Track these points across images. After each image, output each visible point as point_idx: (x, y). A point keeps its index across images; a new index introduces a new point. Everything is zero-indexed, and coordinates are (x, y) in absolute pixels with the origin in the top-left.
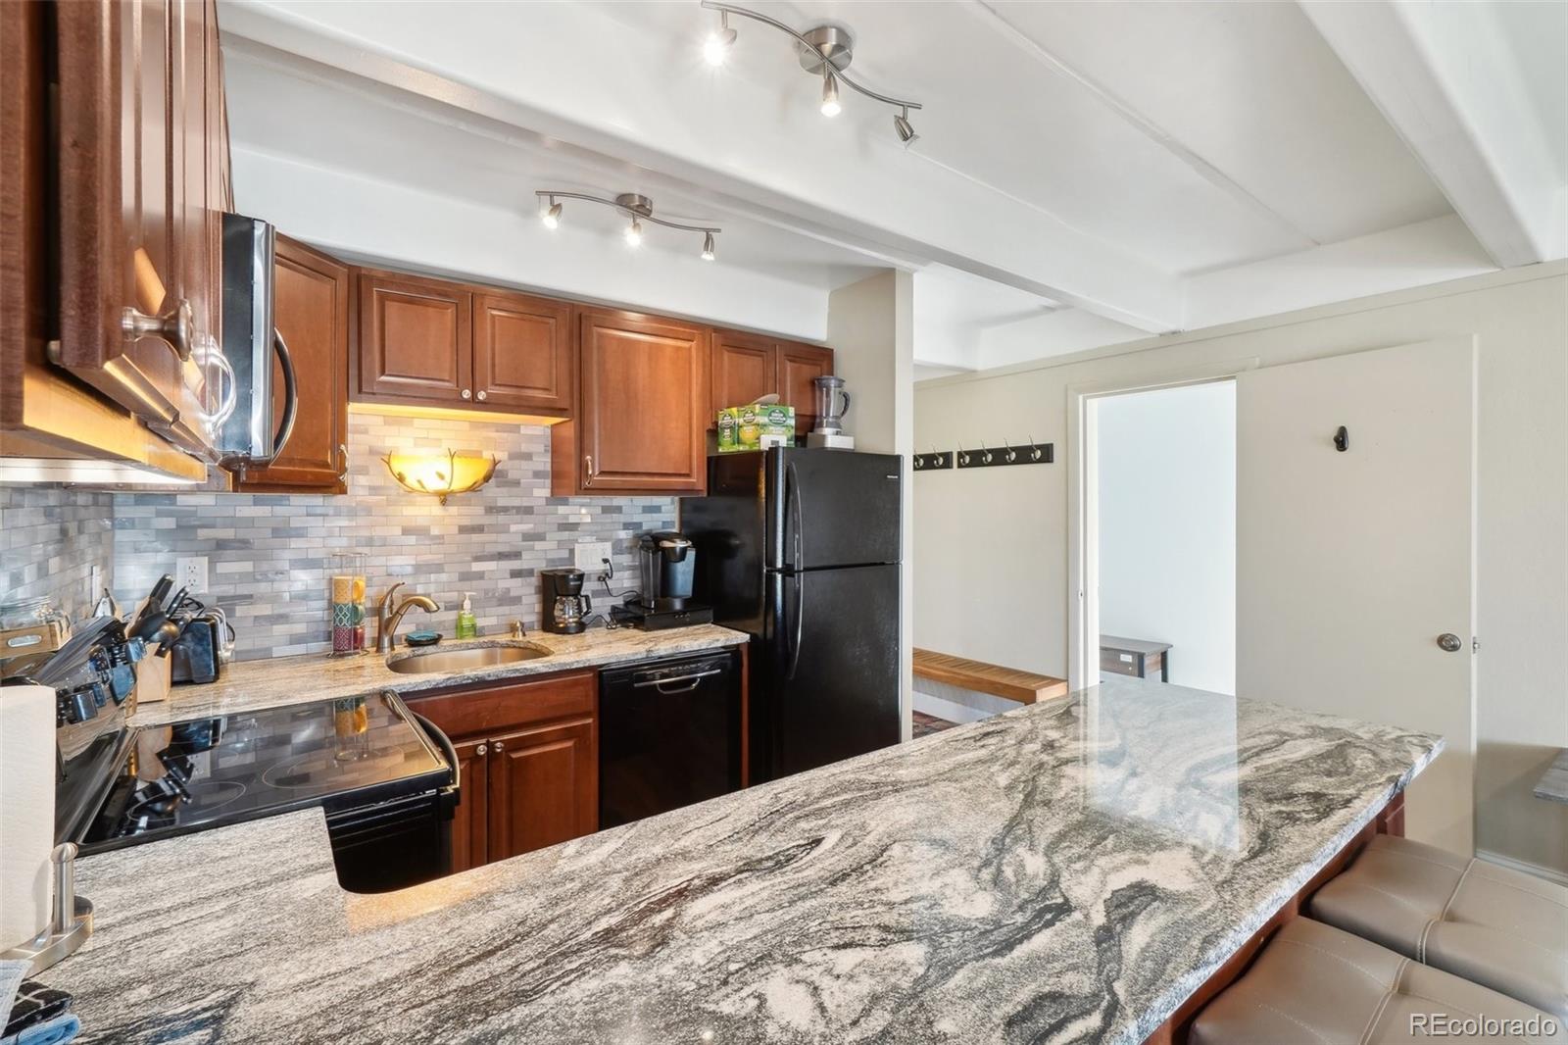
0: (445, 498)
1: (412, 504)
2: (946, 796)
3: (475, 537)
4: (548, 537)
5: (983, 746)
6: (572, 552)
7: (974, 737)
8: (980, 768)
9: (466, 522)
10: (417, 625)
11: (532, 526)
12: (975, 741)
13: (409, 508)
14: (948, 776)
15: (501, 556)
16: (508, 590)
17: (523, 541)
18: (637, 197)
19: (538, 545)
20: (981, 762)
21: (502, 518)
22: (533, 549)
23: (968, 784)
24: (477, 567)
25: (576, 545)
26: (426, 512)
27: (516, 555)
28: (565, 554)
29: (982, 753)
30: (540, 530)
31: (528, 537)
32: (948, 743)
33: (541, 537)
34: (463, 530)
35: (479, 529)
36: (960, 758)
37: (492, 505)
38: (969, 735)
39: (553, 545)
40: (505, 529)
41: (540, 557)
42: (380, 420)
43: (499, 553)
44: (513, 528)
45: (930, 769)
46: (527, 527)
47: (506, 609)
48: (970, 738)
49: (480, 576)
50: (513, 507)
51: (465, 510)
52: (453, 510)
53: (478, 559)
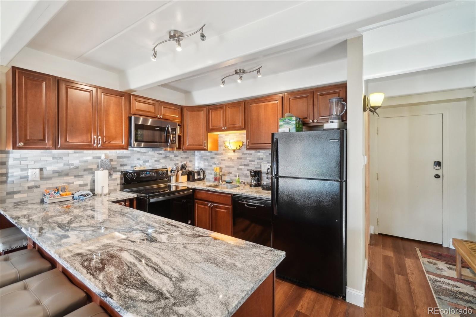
0: (234, 151)
1: (229, 152)
3: (240, 160)
4: (255, 161)
6: (261, 165)
9: (238, 157)
10: (230, 179)
11: (251, 158)
13: (229, 153)
15: (245, 165)
16: (246, 174)
17: (250, 162)
18: (242, 70)
19: (253, 163)
21: (245, 156)
22: (252, 164)
24: (240, 167)
25: (262, 164)
26: (231, 154)
27: (248, 165)
28: (259, 166)
30: (253, 159)
31: (251, 161)
33: (253, 161)
34: (238, 158)
35: (240, 158)
37: (243, 153)
39: (256, 163)
40: (245, 159)
41: (253, 167)
42: (224, 135)
43: (245, 164)
44: (248, 158)
46: (250, 158)
47: (246, 178)
49: (241, 169)
50: (248, 153)
51: (238, 154)
52: (236, 154)
53: (241, 165)
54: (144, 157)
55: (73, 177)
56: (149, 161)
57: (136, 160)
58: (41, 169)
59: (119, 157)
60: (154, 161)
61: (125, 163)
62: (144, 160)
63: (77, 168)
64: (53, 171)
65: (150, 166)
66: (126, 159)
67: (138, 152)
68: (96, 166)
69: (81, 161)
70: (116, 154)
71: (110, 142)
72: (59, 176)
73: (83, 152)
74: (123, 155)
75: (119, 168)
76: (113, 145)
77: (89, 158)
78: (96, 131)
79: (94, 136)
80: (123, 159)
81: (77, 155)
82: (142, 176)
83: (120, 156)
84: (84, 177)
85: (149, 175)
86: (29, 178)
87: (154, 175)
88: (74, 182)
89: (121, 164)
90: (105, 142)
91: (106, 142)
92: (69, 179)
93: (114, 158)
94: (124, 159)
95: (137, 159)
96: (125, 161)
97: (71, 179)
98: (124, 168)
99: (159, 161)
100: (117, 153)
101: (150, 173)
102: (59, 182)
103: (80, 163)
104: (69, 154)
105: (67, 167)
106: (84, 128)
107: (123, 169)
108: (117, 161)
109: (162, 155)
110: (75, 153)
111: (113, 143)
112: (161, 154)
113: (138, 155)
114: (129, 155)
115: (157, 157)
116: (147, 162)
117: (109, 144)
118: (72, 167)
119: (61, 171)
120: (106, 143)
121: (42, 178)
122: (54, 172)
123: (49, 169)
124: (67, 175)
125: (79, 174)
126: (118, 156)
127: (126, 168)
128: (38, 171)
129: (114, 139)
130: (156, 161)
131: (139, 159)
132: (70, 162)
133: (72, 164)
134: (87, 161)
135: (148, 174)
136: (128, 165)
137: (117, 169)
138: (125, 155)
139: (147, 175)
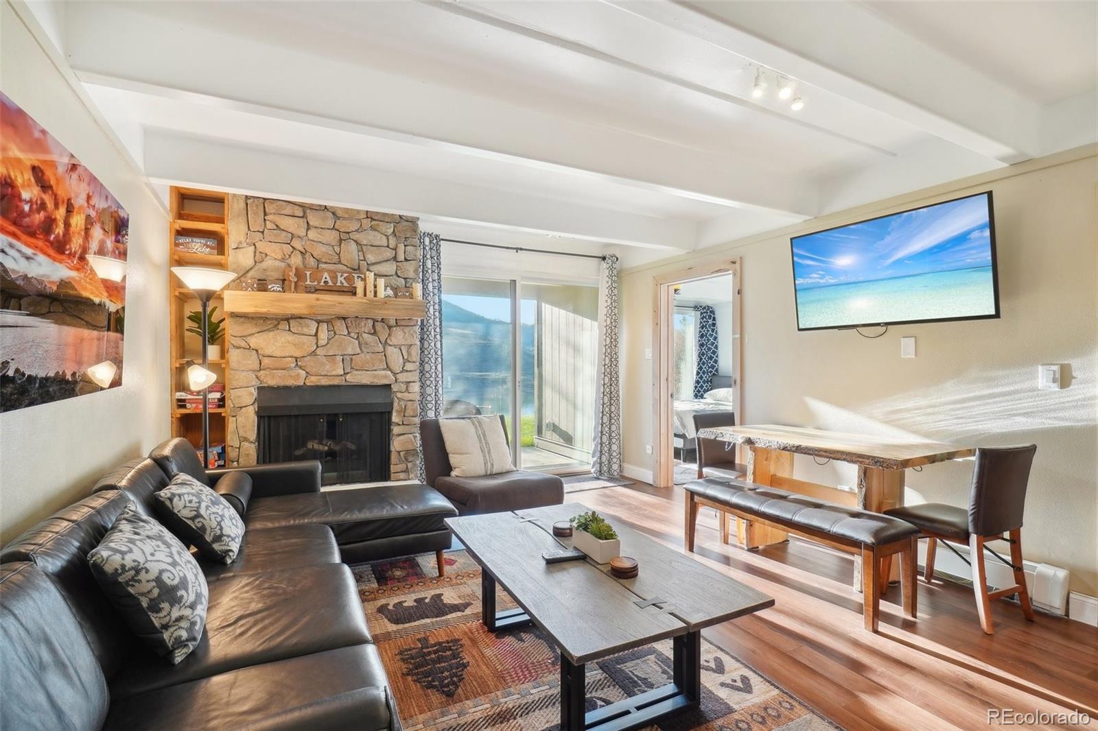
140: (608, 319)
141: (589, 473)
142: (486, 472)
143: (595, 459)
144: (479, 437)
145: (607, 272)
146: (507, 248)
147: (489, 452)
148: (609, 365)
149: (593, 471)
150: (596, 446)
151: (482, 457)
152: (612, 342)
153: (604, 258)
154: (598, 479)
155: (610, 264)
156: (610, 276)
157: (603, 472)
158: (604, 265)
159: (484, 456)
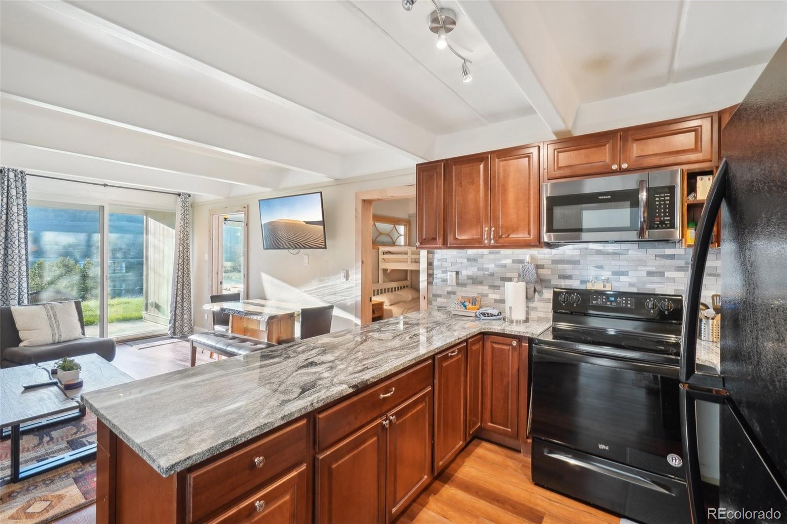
2: (380, 348)
5: (364, 365)
7: (368, 369)
8: (367, 357)
12: (367, 367)
14: (378, 354)
20: (366, 359)
23: (372, 352)
29: (365, 362)
32: (380, 365)
36: (375, 360)
38: (370, 370)
45: (386, 355)
48: (369, 368)
54: (613, 262)
55: (488, 287)
56: (628, 272)
57: (594, 269)
58: (457, 273)
59: (555, 262)
60: (644, 274)
61: (568, 273)
62: (613, 270)
63: (492, 275)
64: (467, 276)
65: (631, 285)
66: (569, 265)
67: (598, 252)
68: (517, 274)
69: (497, 266)
70: (551, 256)
71: (509, 235)
72: (474, 283)
73: (499, 253)
74: (563, 259)
75: (555, 282)
76: (514, 240)
77: (508, 262)
78: (488, 221)
79: (485, 227)
80: (563, 266)
81: (492, 256)
82: (594, 302)
83: (559, 259)
84: (501, 288)
85: (614, 304)
86: (447, 281)
87: (629, 306)
88: (489, 295)
89: (559, 274)
90: (501, 235)
91: (503, 236)
92: (483, 289)
93: (547, 263)
94: (565, 265)
95: (596, 267)
96: (568, 269)
97: (484, 289)
98: (565, 282)
99: (664, 276)
100: (552, 254)
101: (619, 300)
102: (472, 291)
103: (496, 268)
104: (483, 255)
105: (481, 272)
106: (473, 217)
107: (563, 284)
108: (551, 269)
109: (673, 259)
110: (490, 253)
111: (513, 236)
112: (672, 257)
113: (599, 259)
114: (578, 258)
115: (653, 265)
116: (623, 275)
117: (507, 239)
118: (486, 273)
119: (474, 277)
120: (503, 238)
121: (458, 284)
122: (469, 278)
123: (464, 273)
124: (481, 283)
125: (495, 284)
126: (553, 259)
127: (571, 284)
128: (454, 274)
129: (515, 230)
130: (650, 274)
131: (600, 267)
132: (485, 266)
133: (487, 269)
134: (505, 266)
135: (611, 302)
136: (574, 277)
137: (552, 283)
138: (568, 259)
139: (608, 303)
140: (182, 234)
141: (166, 334)
142: (54, 341)
143: (170, 325)
144: (49, 318)
145: (181, 204)
146: (94, 184)
147: (58, 327)
148: (182, 264)
149: (169, 333)
150: (172, 317)
151: (50, 331)
152: (184, 249)
153: (179, 195)
154: (172, 338)
155: (184, 198)
156: (183, 207)
157: (176, 333)
158: (179, 199)
159: (53, 330)
